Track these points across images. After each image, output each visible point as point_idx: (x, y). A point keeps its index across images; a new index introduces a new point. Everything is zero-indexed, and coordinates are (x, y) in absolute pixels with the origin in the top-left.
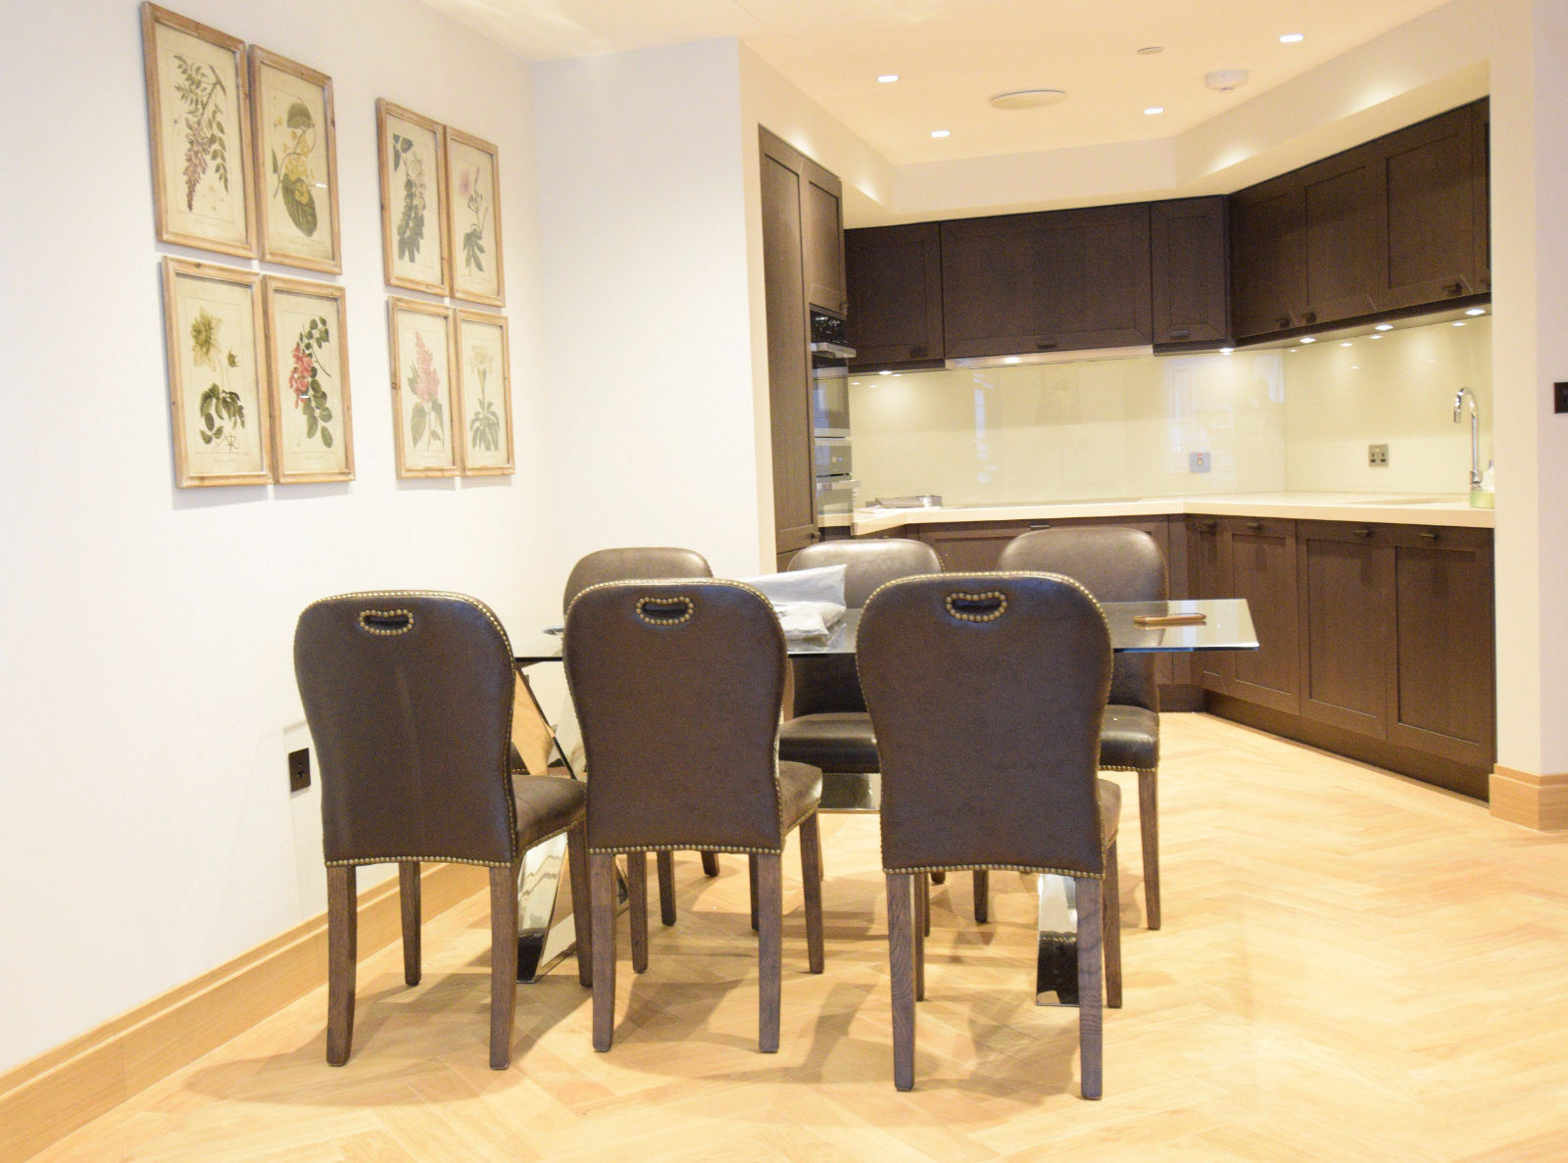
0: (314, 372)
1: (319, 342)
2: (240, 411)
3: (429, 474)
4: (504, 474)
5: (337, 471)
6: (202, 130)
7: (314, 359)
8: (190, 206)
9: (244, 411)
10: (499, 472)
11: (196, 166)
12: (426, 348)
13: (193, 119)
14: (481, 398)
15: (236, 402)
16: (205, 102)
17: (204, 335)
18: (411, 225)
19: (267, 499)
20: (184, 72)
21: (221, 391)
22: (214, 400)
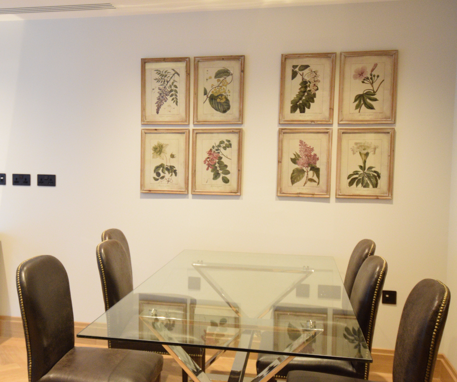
0: (221, 158)
1: (225, 148)
2: (175, 172)
3: (300, 195)
4: (378, 199)
5: (229, 191)
6: (166, 89)
7: (221, 154)
8: (158, 113)
9: (177, 171)
10: (375, 197)
11: (162, 100)
12: (308, 146)
13: (161, 87)
14: (362, 165)
15: (173, 169)
16: (168, 80)
17: (159, 150)
18: (304, 98)
19: (188, 198)
20: (159, 74)
21: (165, 165)
22: (161, 168)
